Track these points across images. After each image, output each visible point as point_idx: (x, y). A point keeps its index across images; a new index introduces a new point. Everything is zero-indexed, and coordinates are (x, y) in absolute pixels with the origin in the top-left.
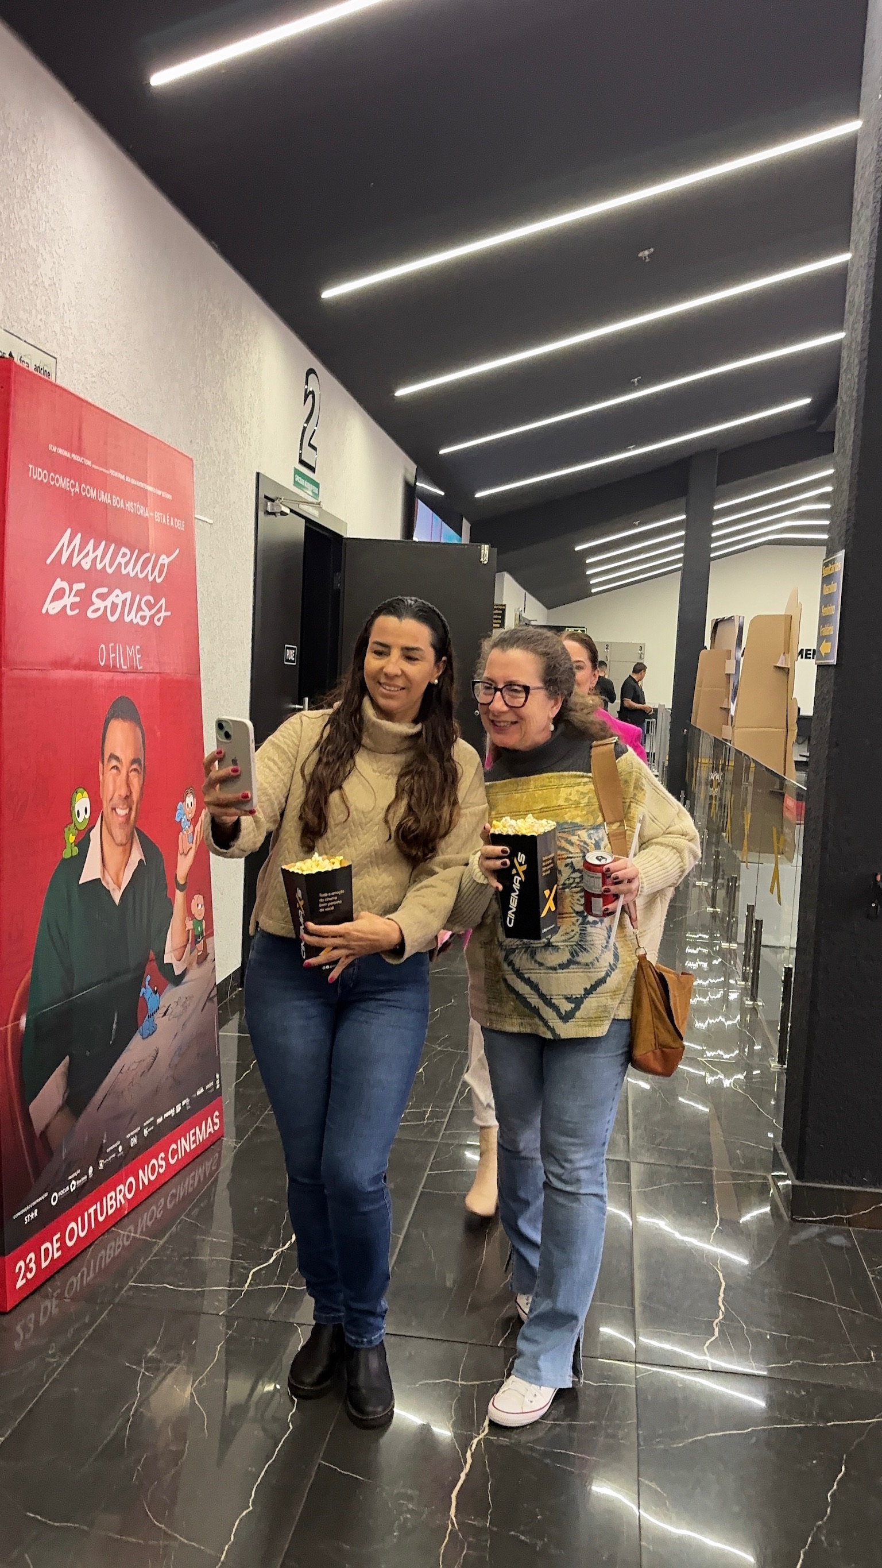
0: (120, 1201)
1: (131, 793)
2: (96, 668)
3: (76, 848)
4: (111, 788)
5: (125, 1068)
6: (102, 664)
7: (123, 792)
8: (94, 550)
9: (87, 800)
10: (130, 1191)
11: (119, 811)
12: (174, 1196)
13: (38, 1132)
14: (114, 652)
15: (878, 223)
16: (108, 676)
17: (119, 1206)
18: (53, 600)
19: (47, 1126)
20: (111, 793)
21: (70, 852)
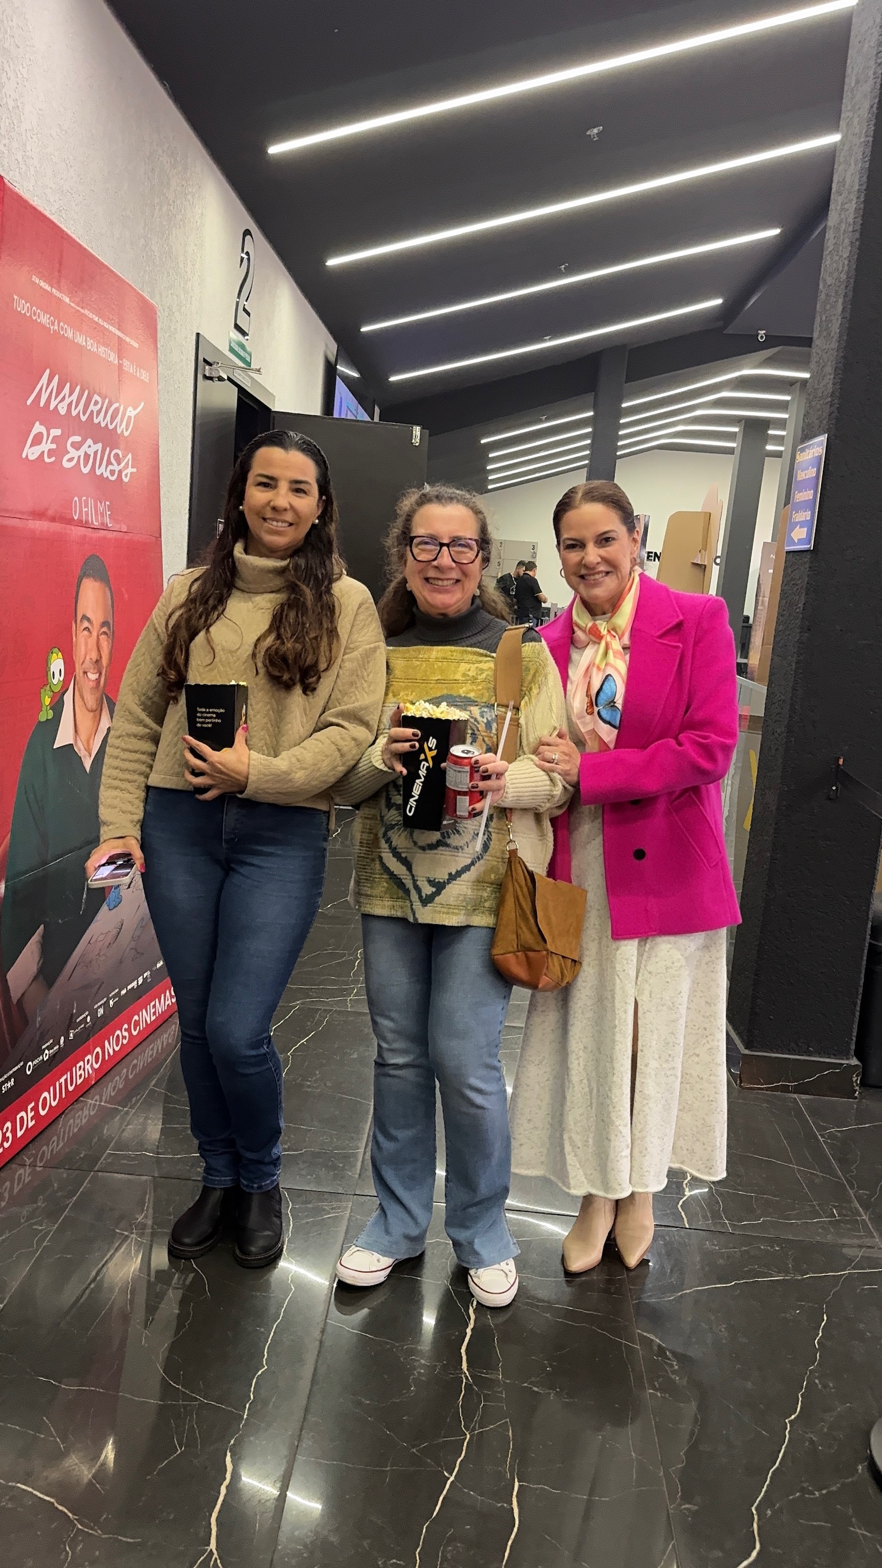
0: (88, 1072)
1: (101, 657)
2: (70, 521)
3: (51, 711)
4: (83, 648)
5: (94, 939)
6: (76, 518)
7: (94, 656)
8: (71, 394)
9: (62, 661)
10: (97, 1062)
11: (89, 674)
12: (135, 1066)
13: (15, 1000)
14: (86, 506)
15: (877, 100)
16: (81, 531)
17: (87, 1076)
18: (31, 446)
19: (23, 995)
20: (83, 653)
21: (45, 715)
